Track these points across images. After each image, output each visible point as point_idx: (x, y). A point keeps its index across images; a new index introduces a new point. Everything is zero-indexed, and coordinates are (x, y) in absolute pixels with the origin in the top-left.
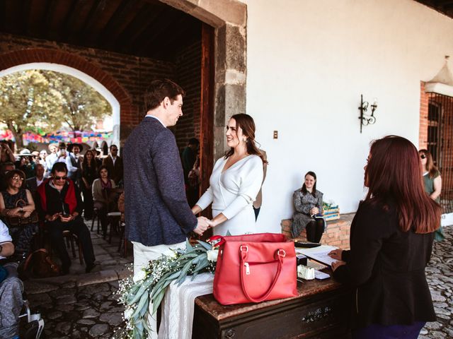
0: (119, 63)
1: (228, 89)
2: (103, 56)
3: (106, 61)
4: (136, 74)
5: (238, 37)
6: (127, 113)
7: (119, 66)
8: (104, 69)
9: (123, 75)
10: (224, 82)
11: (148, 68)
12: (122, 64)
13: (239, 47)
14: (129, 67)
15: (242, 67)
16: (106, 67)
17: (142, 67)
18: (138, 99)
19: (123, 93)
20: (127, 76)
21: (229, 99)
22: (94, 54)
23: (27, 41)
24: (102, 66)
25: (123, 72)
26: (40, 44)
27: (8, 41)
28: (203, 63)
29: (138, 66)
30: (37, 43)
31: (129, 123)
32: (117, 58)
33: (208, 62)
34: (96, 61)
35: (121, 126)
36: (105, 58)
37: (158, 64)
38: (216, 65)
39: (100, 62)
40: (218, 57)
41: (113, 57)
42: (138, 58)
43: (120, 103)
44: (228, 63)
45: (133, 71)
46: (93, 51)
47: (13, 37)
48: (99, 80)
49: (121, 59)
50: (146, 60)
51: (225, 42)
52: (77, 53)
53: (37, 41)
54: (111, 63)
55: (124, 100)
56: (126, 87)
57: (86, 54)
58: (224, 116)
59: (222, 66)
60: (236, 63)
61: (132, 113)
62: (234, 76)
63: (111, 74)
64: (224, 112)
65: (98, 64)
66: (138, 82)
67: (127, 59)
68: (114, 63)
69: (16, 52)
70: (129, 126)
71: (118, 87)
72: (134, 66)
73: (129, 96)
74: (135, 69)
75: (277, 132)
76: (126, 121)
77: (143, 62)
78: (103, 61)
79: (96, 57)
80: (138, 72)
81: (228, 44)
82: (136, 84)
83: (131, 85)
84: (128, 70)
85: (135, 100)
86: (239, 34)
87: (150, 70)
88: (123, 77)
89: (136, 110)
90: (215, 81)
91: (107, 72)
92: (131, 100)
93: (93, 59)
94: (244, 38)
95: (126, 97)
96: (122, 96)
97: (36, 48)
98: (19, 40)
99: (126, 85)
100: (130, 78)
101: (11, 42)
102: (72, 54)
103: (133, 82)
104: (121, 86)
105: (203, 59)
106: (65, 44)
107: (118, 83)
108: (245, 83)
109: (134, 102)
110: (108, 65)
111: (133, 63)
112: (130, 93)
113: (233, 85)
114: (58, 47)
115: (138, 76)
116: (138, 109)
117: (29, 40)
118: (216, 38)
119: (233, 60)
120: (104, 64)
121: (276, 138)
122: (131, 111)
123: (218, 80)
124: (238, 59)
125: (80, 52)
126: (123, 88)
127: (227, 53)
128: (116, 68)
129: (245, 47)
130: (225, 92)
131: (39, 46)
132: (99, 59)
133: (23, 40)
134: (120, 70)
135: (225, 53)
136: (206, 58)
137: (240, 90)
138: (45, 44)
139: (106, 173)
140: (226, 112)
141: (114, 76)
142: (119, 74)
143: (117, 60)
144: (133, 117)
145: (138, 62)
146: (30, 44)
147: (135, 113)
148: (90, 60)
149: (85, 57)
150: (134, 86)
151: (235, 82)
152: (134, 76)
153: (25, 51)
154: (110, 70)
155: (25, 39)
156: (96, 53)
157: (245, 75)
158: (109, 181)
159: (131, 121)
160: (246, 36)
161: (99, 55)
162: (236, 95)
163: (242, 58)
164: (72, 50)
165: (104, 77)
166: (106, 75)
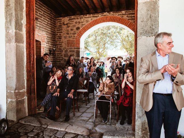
2: (129, 13)
3: (130, 15)
8: (128, 20)
16: (130, 18)
23: (97, 15)
24: (128, 18)
26: (102, 15)
27: (91, 17)
30: (101, 15)
34: (125, 17)
39: (127, 16)
46: (124, 12)
47: (93, 15)
48: (126, 26)
52: (117, 15)
53: (101, 14)
54: (133, 15)
57: (120, 15)
65: (126, 18)
69: (93, 21)
79: (125, 14)
91: (130, 21)
93: (123, 16)
97: (100, 17)
98: (94, 16)
101: (92, 17)
102: (114, 16)
106: (111, 12)
110: (131, 17)
114: (109, 14)
117: (98, 14)
120: (129, 17)
125: (118, 14)
131: (102, 16)
132: (127, 15)
133: (96, 15)
138: (103, 15)
139: (118, 71)
146: (98, 16)
148: (122, 17)
149: (120, 16)
153: (96, 19)
155: (96, 14)
156: (125, 13)
162: (148, 10)
164: (115, 14)
165: (129, 24)
166: (130, 22)
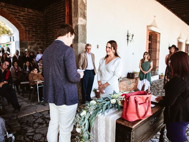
0: (17, 11)
1: (79, 27)
2: (8, 7)
3: (11, 10)
4: (26, 17)
5: (83, 3)
6: (22, 35)
7: (18, 13)
8: (9, 13)
9: (19, 17)
10: (77, 23)
11: (31, 14)
12: (19, 12)
13: (83, 8)
14: (22, 13)
15: (85, 17)
16: (11, 12)
17: (29, 14)
18: (27, 29)
19: (20, 26)
20: (22, 18)
21: (80, 31)
22: (4, 6)
25: (19, 16)
28: (66, 14)
29: (26, 13)
31: (24, 40)
32: (16, 8)
33: (69, 14)
34: (5, 9)
35: (20, 41)
36: (10, 8)
37: (37, 13)
38: (73, 15)
39: (7, 10)
40: (74, 12)
41: (14, 8)
42: (26, 9)
43: (19, 31)
44: (79, 15)
45: (24, 15)
46: (3, 4)
48: (7, 19)
49: (18, 9)
50: (30, 10)
51: (77, 6)
54: (13, 10)
55: (20, 29)
56: (21, 23)
58: (78, 38)
59: (76, 16)
60: (82, 15)
61: (25, 35)
62: (82, 21)
63: (14, 16)
64: (78, 36)
65: (6, 11)
66: (27, 21)
67: (21, 9)
68: (15, 11)
70: (24, 41)
71: (17, 23)
72: (25, 13)
73: (23, 27)
74: (26, 14)
75: (98, 45)
76: (22, 39)
77: (29, 11)
78: (9, 10)
79: (5, 7)
80: (27, 16)
81: (79, 6)
82: (26, 21)
83: (24, 22)
84: (22, 15)
85: (26, 29)
86: (83, 2)
87: (32, 15)
88: (20, 18)
89: (27, 34)
90: (73, 22)
91: (11, 15)
92: (24, 29)
93: (3, 8)
94: (85, 4)
95: (21, 27)
96: (19, 27)
99: (21, 22)
100: (23, 19)
103: (25, 20)
104: (19, 22)
105: (66, 12)
107: (17, 21)
108: (86, 24)
109: (26, 30)
110: (12, 11)
111: (25, 11)
112: (23, 26)
113: (81, 25)
115: (27, 18)
116: (28, 34)
118: (73, 3)
119: (81, 14)
120: (9, 11)
121: (98, 48)
122: (24, 35)
123: (74, 22)
124: (83, 13)
126: (19, 23)
127: (79, 10)
128: (16, 14)
129: (86, 8)
130: (78, 28)
132: (7, 9)
134: (18, 14)
135: (78, 11)
136: (68, 12)
137: (84, 27)
139: (17, 64)
140: (79, 36)
141: (15, 17)
142: (18, 16)
143: (16, 10)
144: (26, 37)
145: (26, 11)
147: (27, 35)
148: (2, 9)
150: (25, 23)
151: (82, 23)
152: (25, 18)
154: (13, 14)
157: (86, 20)
158: (18, 68)
159: (25, 39)
160: (86, 3)
161: (6, 6)
162: (82, 30)
163: (85, 13)
165: (10, 18)
166: (11, 17)
